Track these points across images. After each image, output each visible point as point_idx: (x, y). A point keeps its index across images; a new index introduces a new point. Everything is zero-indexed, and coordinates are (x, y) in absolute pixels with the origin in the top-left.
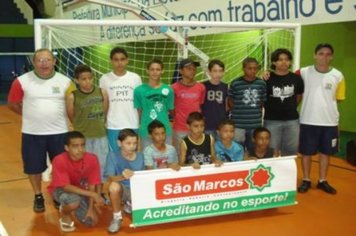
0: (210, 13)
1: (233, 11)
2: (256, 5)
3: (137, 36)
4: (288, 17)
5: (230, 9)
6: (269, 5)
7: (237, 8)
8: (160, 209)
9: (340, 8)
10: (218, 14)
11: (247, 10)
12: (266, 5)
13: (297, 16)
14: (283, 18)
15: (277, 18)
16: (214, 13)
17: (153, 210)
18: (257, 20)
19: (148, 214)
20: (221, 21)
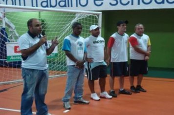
4: (72, 6)
8: (16, 56)
9: (102, 3)
13: (77, 6)
14: (69, 6)
15: (65, 6)
17: (13, 56)
18: (51, 6)
19: (12, 58)
20: (25, 5)
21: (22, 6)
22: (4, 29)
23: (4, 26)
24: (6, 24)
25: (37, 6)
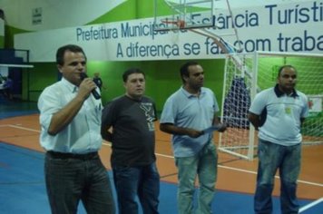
0: (258, 41)
1: (283, 42)
2: (306, 38)
3: (168, 55)
5: (280, 39)
6: (319, 39)
7: (287, 40)
10: (266, 43)
11: (298, 41)
12: (316, 39)
16: (263, 42)
18: (306, 49)
20: (270, 50)
21: (267, 52)
22: (242, 79)
23: (243, 76)
24: (245, 73)
25: (286, 50)
